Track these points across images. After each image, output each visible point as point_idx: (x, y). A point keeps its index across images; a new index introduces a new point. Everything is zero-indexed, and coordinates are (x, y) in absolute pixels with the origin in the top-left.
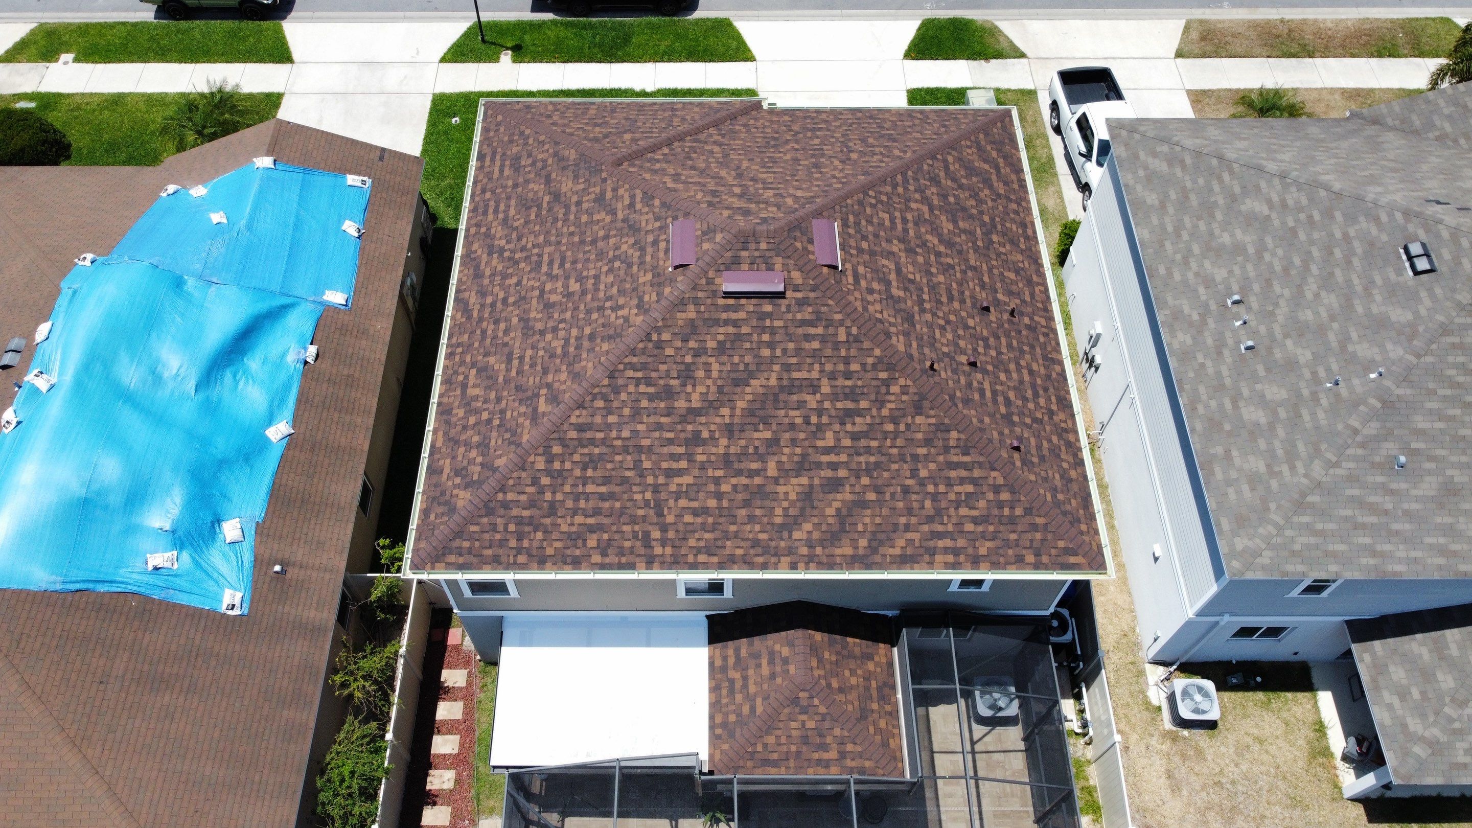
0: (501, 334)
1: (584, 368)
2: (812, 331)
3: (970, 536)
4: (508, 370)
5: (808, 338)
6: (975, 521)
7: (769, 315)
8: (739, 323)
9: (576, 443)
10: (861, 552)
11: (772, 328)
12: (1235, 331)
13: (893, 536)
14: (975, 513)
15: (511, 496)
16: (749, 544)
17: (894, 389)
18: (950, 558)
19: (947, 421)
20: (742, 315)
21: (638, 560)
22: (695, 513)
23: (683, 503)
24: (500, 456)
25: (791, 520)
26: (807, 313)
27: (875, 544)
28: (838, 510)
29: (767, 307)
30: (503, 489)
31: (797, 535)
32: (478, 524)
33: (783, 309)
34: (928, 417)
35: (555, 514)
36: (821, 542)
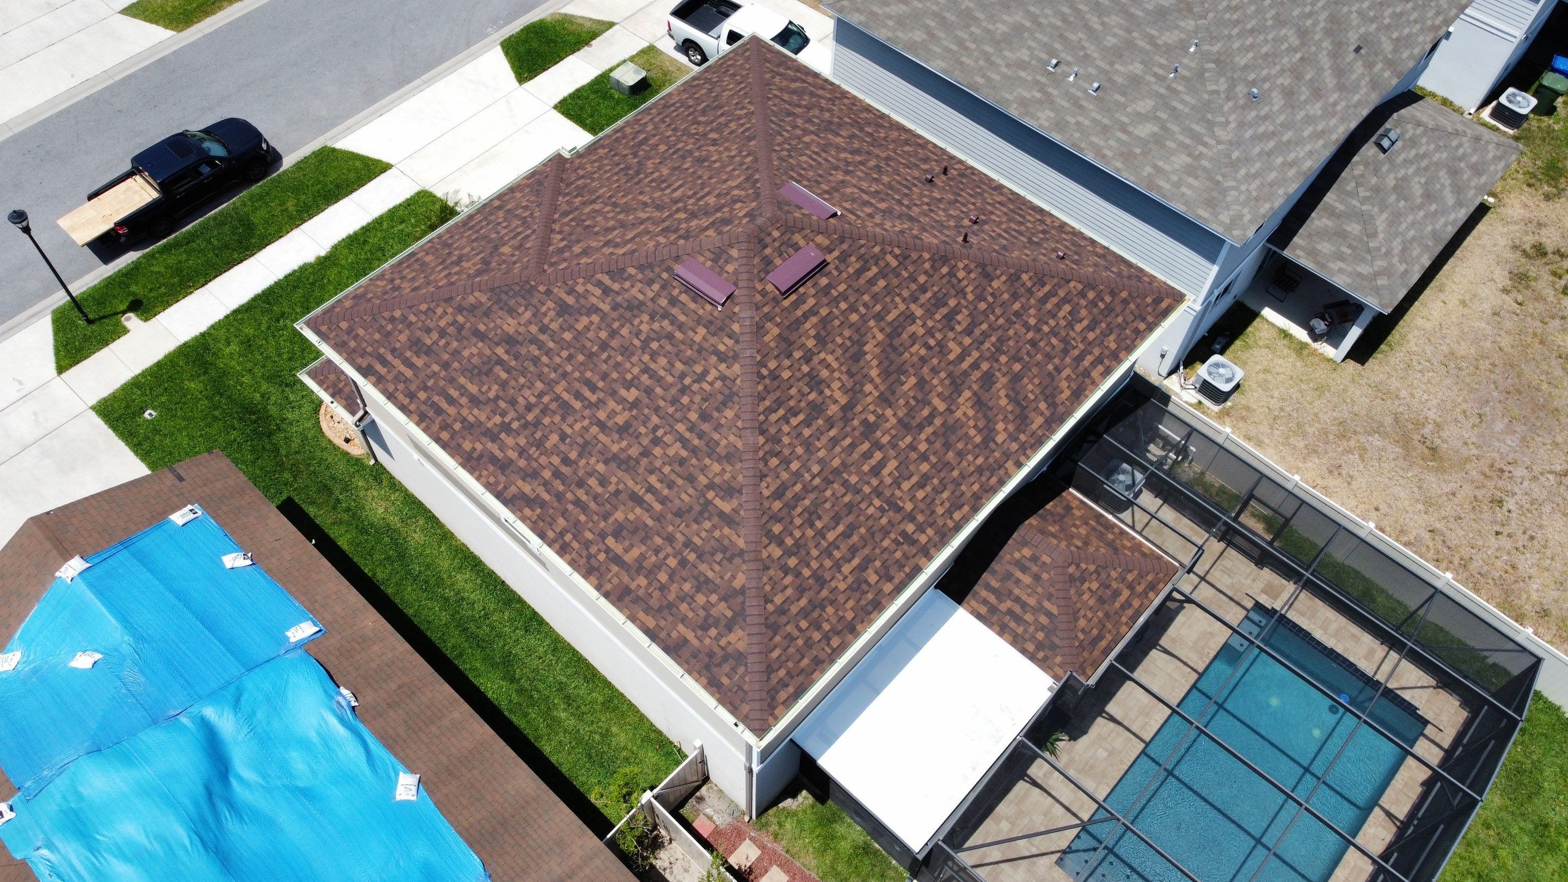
0: (600, 490)
1: (730, 444)
2: (870, 274)
3: (1097, 342)
4: (649, 509)
5: (872, 282)
6: (1090, 328)
7: (829, 286)
8: (815, 310)
9: (785, 510)
10: (1047, 413)
11: (840, 294)
12: (1074, 84)
13: (1055, 384)
14: (1085, 323)
15: (778, 600)
16: (976, 475)
17: (961, 274)
18: (1100, 368)
19: (1012, 271)
20: (811, 302)
21: (916, 560)
22: (921, 485)
23: (906, 486)
24: (734, 577)
25: (985, 432)
26: (854, 264)
27: (1050, 400)
28: (1007, 396)
29: (824, 281)
30: (768, 600)
31: (1000, 439)
32: (775, 647)
33: (835, 273)
34: (998, 278)
35: (825, 582)
36: (1019, 430)
